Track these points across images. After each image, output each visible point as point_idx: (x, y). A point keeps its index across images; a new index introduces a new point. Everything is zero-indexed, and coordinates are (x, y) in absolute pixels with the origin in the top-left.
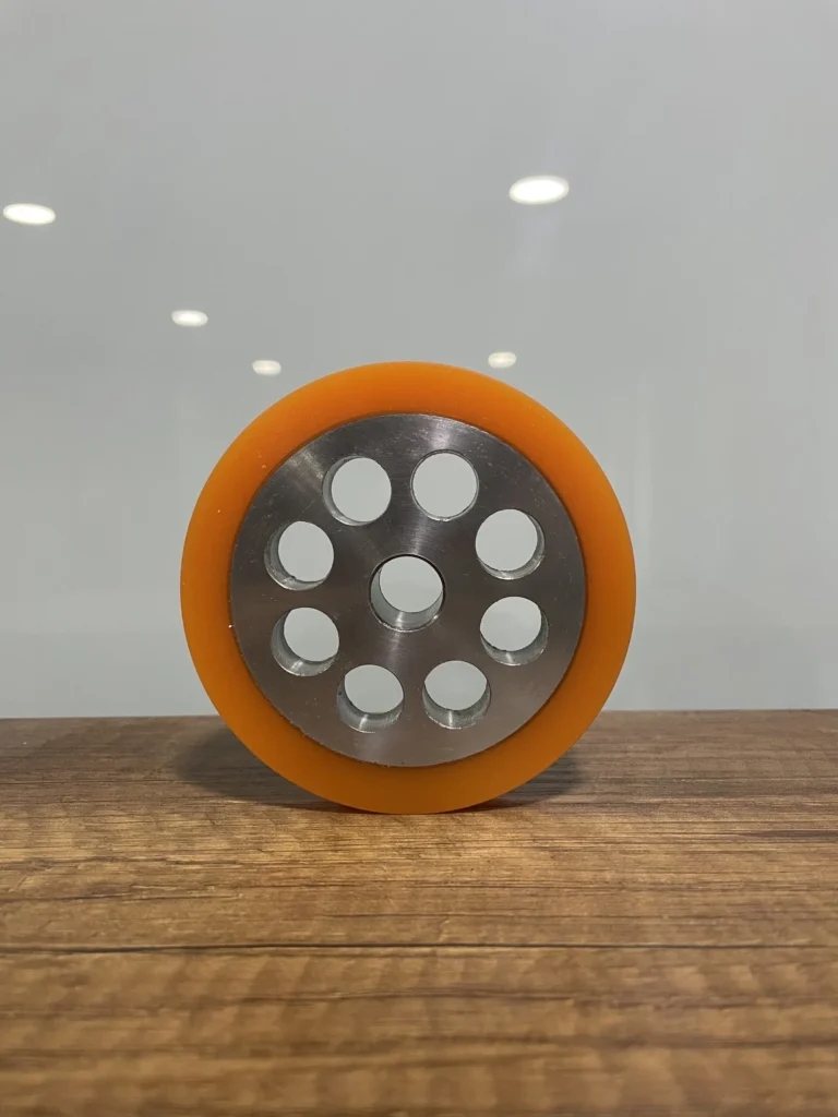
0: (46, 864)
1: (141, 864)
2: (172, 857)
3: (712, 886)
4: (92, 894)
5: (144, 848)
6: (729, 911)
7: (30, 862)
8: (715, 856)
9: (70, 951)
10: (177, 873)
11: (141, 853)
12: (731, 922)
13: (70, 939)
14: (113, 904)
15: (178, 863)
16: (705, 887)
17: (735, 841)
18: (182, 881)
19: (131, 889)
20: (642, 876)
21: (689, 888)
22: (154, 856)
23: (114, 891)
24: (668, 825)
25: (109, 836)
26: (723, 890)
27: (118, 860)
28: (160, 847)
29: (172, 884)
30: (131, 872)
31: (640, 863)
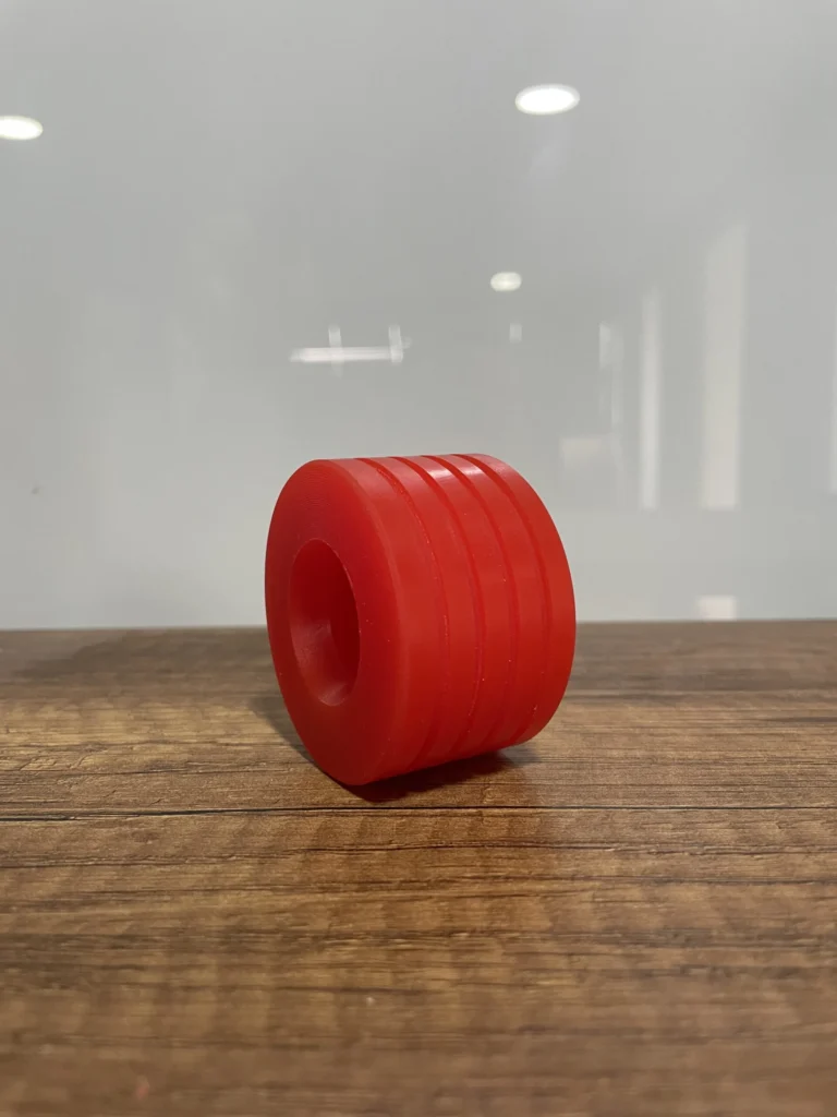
0: (101, 746)
1: (193, 746)
2: (222, 741)
3: (736, 761)
4: (150, 769)
5: (194, 734)
6: (754, 780)
7: (87, 745)
8: (738, 738)
9: (139, 814)
10: (228, 752)
11: (192, 737)
12: (757, 788)
13: (136, 804)
14: (173, 777)
15: (227, 745)
16: (731, 762)
17: (757, 725)
18: (234, 759)
19: (187, 765)
20: (671, 754)
21: (716, 762)
22: (204, 739)
23: (171, 767)
24: (692, 712)
25: (158, 723)
26: (748, 764)
27: (170, 743)
28: (209, 732)
29: (224, 761)
30: (184, 752)
31: (667, 743)
